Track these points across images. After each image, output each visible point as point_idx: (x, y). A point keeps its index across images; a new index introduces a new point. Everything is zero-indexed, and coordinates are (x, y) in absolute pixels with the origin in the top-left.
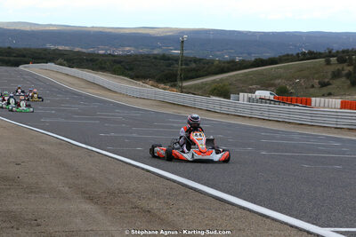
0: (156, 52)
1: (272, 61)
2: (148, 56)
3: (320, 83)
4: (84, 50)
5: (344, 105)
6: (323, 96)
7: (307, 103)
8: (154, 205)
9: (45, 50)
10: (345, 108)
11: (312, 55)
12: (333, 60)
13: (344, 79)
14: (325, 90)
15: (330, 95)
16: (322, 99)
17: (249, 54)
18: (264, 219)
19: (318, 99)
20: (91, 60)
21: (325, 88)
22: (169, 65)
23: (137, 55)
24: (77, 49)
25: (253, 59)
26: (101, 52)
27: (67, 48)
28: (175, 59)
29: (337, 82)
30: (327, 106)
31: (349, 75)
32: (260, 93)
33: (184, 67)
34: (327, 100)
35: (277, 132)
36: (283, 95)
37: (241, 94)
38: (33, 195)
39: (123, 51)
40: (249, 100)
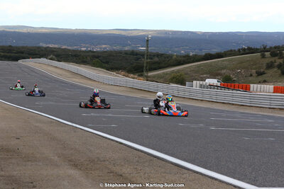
0: (126, 49)
1: (219, 56)
2: (120, 52)
3: (256, 72)
4: (69, 48)
5: (276, 90)
6: (260, 83)
7: (247, 89)
8: (126, 170)
9: (39, 48)
10: (277, 92)
11: (251, 51)
12: (267, 54)
13: (276, 69)
14: (261, 78)
15: (265, 82)
16: (259, 86)
17: (201, 50)
18: (213, 181)
19: (255, 85)
20: (75, 56)
21: (261, 77)
22: (138, 59)
23: (111, 52)
24: (64, 47)
25: (204, 54)
26: (83, 49)
27: (56, 46)
28: (142, 55)
29: (270, 72)
30: (263, 91)
31: (279, 66)
32: (209, 81)
33: (149, 60)
34: (262, 86)
35: (223, 111)
36: (228, 83)
37: (195, 82)
38: (30, 163)
39: (100, 48)
40: (201, 86)
